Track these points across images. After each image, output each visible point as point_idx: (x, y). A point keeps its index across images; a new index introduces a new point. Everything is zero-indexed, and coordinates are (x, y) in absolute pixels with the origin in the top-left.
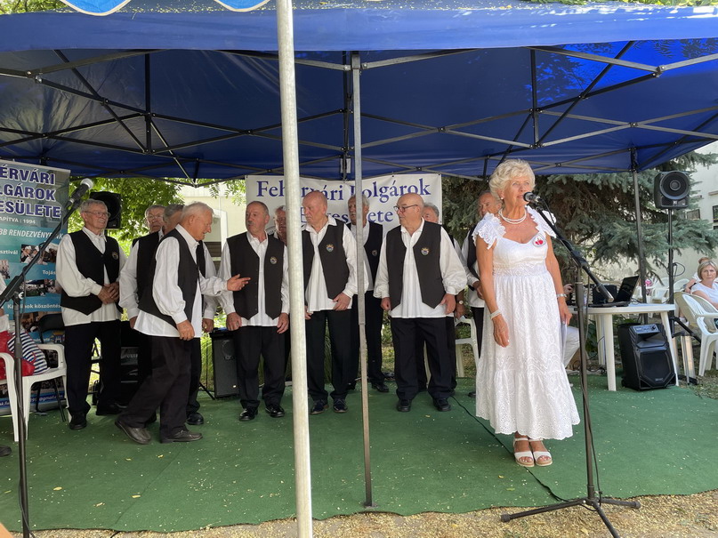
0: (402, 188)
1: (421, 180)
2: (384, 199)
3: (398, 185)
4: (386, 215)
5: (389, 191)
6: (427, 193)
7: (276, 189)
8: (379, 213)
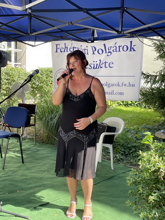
0: (119, 47)
1: (131, 42)
2: (109, 54)
3: (117, 45)
4: (109, 64)
5: (112, 49)
6: (134, 50)
7: (63, 49)
8: (105, 63)
